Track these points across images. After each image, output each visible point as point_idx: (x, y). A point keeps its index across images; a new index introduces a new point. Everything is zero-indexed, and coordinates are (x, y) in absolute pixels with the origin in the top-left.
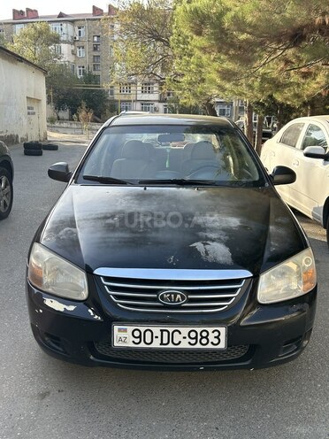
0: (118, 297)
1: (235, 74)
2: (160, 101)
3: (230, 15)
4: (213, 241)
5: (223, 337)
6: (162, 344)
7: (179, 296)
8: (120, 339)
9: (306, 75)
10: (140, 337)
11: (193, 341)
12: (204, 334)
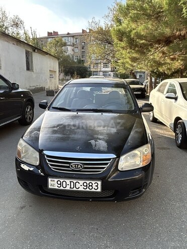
0: (52, 165)
1: (137, 59)
2: (111, 71)
3: (134, 32)
4: (100, 139)
5: (99, 186)
6: (71, 188)
7: (79, 166)
8: (51, 185)
9: (173, 59)
10: (60, 184)
11: (85, 187)
12: (91, 184)
